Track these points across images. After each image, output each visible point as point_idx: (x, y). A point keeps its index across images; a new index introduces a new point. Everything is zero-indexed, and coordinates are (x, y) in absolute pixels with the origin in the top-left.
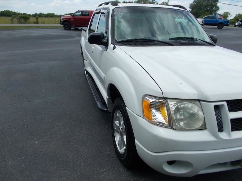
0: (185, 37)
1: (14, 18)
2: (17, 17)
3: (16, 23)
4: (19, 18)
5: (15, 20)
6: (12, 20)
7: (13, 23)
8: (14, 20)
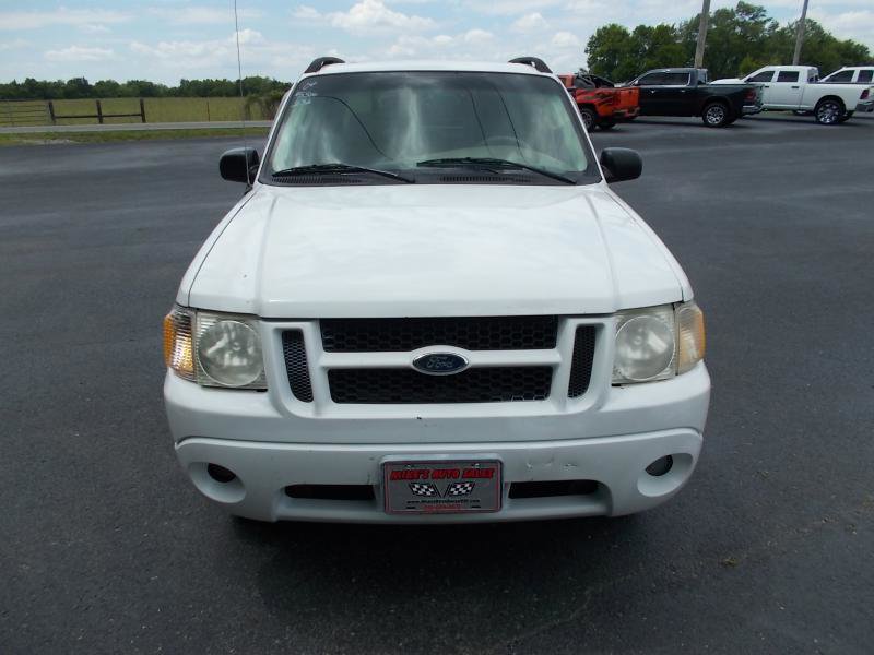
0: (468, 159)
1: (252, 100)
2: (263, 99)
3: (257, 119)
4: (267, 103)
5: (255, 108)
6: (247, 107)
7: (248, 117)
8: (251, 109)
